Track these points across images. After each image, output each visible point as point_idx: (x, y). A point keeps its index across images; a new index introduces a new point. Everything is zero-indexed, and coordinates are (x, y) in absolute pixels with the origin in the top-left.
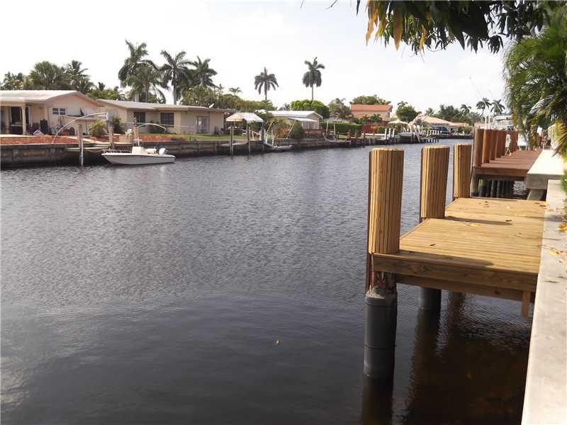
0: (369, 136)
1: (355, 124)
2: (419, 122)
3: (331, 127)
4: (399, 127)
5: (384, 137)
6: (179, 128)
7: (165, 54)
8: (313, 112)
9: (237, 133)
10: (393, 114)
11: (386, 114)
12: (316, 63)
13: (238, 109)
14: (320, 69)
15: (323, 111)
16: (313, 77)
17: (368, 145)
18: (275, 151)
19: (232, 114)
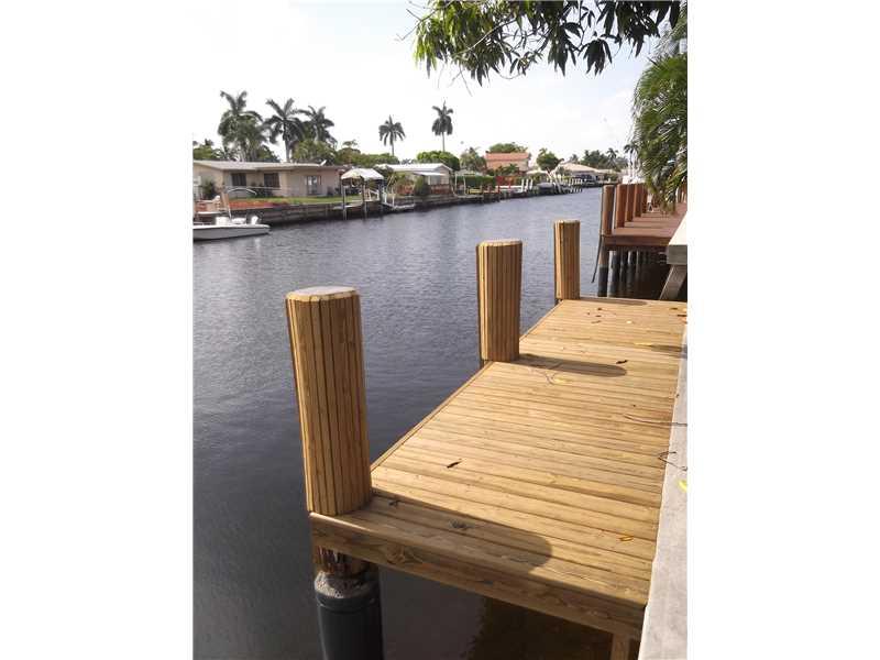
0: (505, 188)
1: (488, 176)
2: (561, 171)
3: (460, 181)
4: (538, 178)
5: (521, 189)
6: (285, 191)
7: (272, 103)
8: (440, 164)
9: (354, 192)
10: (533, 162)
11: (524, 163)
12: (445, 108)
13: (355, 164)
14: (450, 115)
15: (453, 163)
16: (443, 125)
17: (503, 199)
18: (396, 212)
19: (347, 170)
